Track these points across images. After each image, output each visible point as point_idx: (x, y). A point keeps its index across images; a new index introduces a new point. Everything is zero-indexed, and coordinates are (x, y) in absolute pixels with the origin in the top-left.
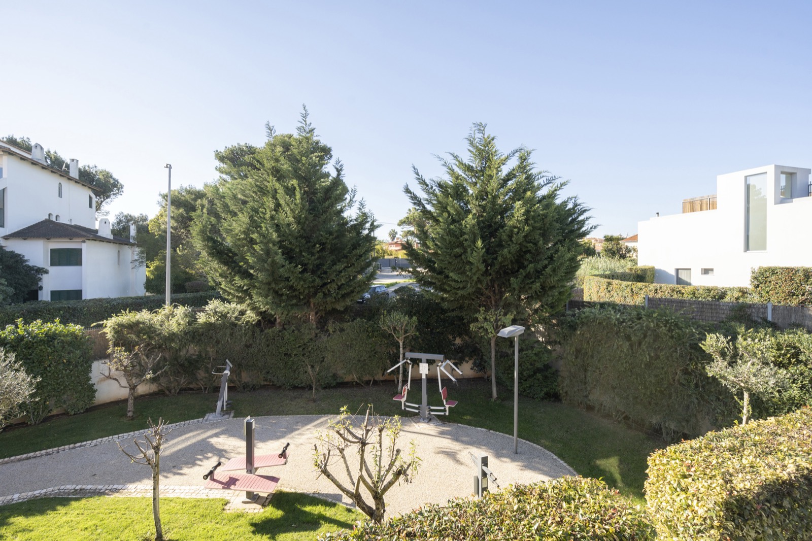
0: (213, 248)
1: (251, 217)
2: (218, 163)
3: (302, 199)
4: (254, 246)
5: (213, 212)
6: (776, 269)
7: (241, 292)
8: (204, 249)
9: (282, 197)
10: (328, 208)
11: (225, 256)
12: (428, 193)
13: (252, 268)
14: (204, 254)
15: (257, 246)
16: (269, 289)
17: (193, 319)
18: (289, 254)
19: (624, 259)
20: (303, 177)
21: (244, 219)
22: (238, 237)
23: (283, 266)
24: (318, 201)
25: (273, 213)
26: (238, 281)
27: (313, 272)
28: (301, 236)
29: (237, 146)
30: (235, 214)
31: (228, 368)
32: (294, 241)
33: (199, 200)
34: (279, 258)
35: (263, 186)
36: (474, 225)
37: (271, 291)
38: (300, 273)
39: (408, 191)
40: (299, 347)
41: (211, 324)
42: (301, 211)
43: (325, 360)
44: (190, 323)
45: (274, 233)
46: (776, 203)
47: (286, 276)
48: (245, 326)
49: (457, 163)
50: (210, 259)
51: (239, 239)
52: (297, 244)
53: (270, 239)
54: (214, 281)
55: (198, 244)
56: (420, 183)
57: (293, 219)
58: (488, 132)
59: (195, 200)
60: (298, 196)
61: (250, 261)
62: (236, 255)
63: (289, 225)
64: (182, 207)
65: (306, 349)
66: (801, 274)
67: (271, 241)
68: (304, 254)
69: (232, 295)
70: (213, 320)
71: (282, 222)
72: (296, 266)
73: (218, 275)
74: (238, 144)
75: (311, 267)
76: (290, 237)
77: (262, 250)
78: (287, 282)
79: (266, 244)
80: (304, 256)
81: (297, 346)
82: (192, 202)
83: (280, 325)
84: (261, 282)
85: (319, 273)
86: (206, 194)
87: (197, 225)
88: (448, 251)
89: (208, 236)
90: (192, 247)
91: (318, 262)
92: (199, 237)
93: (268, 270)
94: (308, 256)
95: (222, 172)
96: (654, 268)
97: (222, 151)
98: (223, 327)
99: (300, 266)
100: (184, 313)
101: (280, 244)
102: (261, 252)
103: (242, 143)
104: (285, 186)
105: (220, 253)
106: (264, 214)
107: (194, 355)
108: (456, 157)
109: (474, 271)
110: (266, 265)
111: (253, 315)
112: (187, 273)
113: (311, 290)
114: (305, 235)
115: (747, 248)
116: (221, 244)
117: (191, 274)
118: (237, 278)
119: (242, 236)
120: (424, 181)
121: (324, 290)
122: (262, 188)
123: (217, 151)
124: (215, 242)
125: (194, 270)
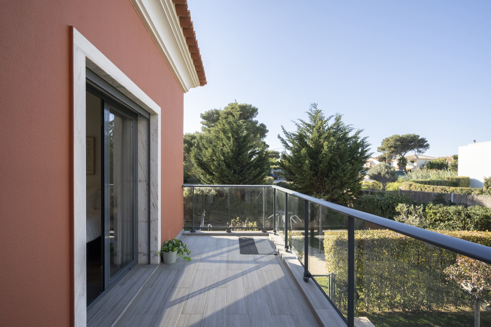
0: (199, 162)
1: (213, 150)
2: (202, 120)
3: (233, 141)
4: (214, 162)
5: (198, 147)
7: (209, 181)
8: (195, 163)
9: (225, 141)
10: (245, 145)
11: (203, 166)
12: (288, 138)
13: (214, 171)
14: (195, 165)
15: (215, 162)
16: (220, 180)
17: (191, 192)
18: (228, 166)
20: (235, 131)
21: (210, 151)
22: (208, 158)
23: (226, 171)
24: (241, 142)
25: (222, 148)
26: (208, 177)
27: (239, 174)
28: (233, 158)
29: (210, 110)
30: (207, 149)
31: (204, 213)
32: (230, 160)
33: (193, 140)
34: (224, 167)
35: (218, 136)
36: (306, 153)
37: (221, 181)
38: (233, 174)
39: (279, 137)
40: (233, 207)
41: (198, 194)
42: (233, 147)
43: (244, 213)
44: (190, 194)
45: (222, 157)
47: (227, 175)
48: (211, 196)
49: (302, 123)
50: (198, 167)
51: (208, 159)
52: (232, 161)
53: (220, 159)
54: (199, 177)
55: (193, 161)
56: (285, 133)
57: (230, 150)
58: (319, 108)
59: (192, 140)
60: (232, 141)
61: (212, 168)
62: (207, 165)
63: (228, 153)
64: (186, 143)
65: (236, 208)
67: (220, 160)
68: (234, 166)
69: (206, 183)
70: (199, 193)
71: (225, 152)
72: (231, 171)
73: (201, 174)
74: (211, 110)
75: (238, 171)
76: (228, 158)
77: (217, 163)
78: (227, 178)
79: (219, 161)
80: (234, 167)
81: (232, 206)
82: (191, 141)
83: (225, 197)
84: (217, 177)
85: (241, 174)
86: (196, 137)
87: (193, 153)
88: (295, 165)
89: (197, 158)
90: (190, 162)
91: (241, 169)
92: (194, 158)
93: (219, 172)
94: (236, 167)
95: (204, 124)
96: (469, 178)
97: (204, 114)
98: (202, 195)
99: (233, 171)
100: (188, 189)
101: (225, 161)
102: (217, 165)
103: (213, 109)
104: (227, 136)
105: (202, 165)
106: (219, 148)
107: (191, 207)
108: (302, 121)
109: (307, 174)
110: (219, 170)
111: (214, 192)
112: (188, 174)
113: (238, 181)
114: (235, 157)
116: (202, 161)
117: (190, 175)
118: (207, 175)
119: (210, 158)
120: (287, 132)
121: (243, 182)
122: (218, 137)
123: (201, 114)
124: (199, 160)
125: (191, 173)
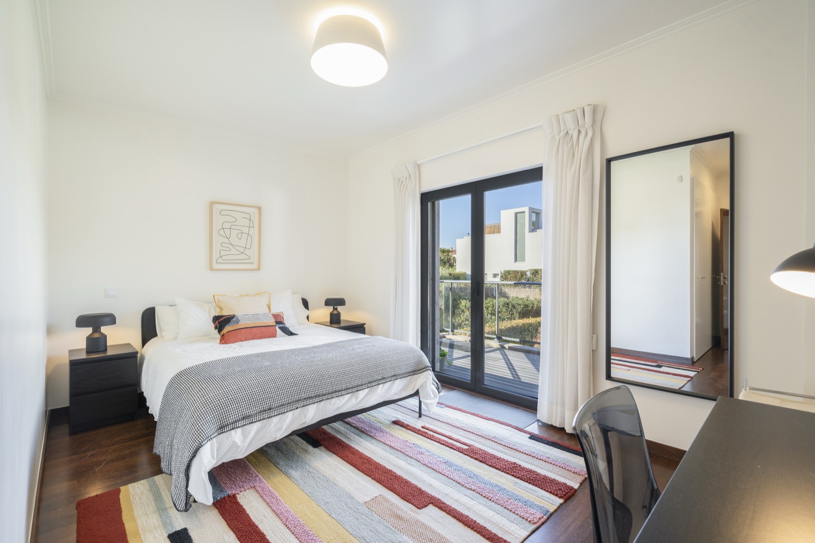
6: (510, 271)
19: (452, 267)
46: (529, 232)
66: (519, 274)
96: (466, 273)
115: (516, 260)
